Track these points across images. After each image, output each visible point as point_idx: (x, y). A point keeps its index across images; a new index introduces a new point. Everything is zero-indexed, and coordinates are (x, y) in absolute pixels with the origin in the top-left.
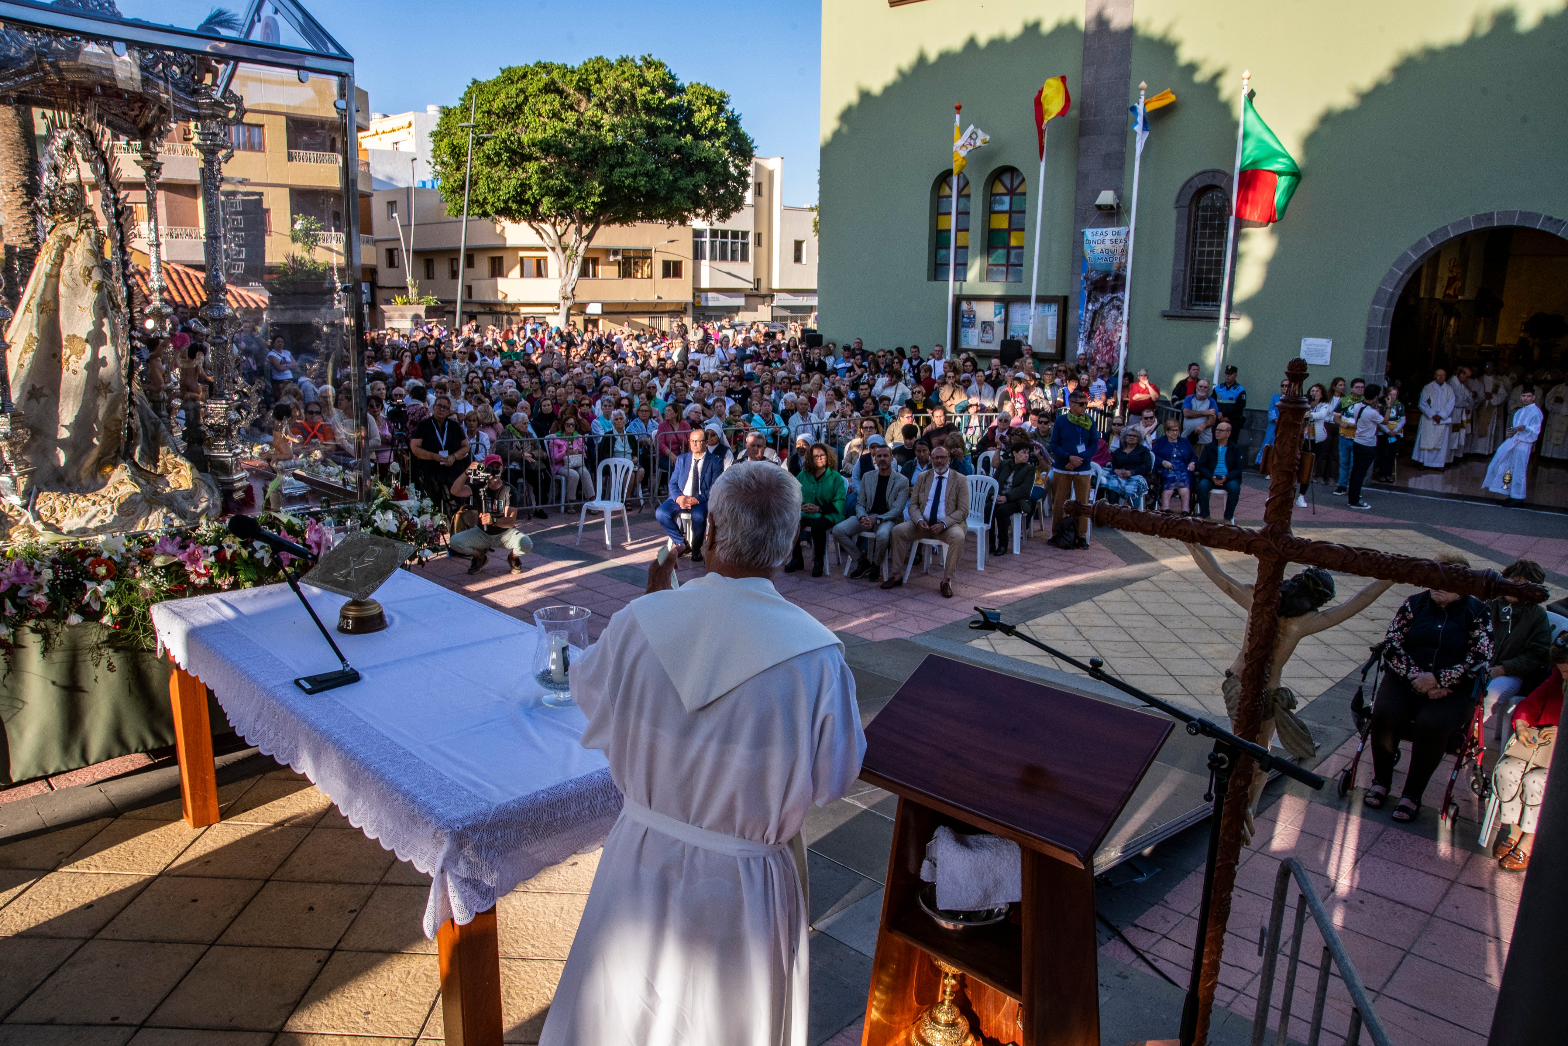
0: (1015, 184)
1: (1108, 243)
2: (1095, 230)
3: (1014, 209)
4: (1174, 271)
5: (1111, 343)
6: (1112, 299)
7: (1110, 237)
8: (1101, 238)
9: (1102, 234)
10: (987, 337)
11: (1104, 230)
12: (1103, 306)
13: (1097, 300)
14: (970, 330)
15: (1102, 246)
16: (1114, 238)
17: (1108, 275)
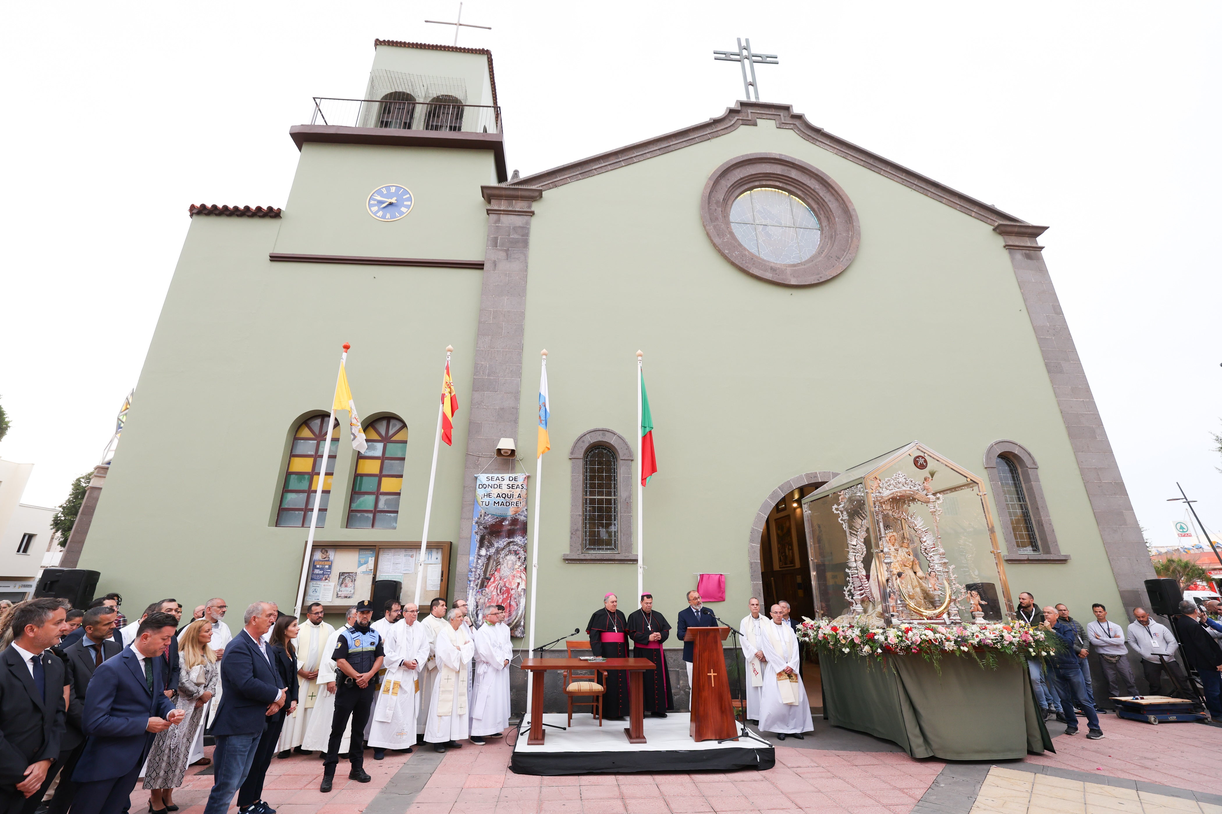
0: (391, 432)
1: (505, 487)
2: (490, 475)
3: (387, 455)
4: (572, 517)
5: (508, 591)
6: (509, 543)
7: (507, 482)
8: (497, 482)
9: (498, 479)
10: (345, 591)
11: (500, 476)
12: (498, 552)
13: (491, 545)
14: (322, 584)
15: (498, 491)
16: (511, 483)
17: (504, 519)
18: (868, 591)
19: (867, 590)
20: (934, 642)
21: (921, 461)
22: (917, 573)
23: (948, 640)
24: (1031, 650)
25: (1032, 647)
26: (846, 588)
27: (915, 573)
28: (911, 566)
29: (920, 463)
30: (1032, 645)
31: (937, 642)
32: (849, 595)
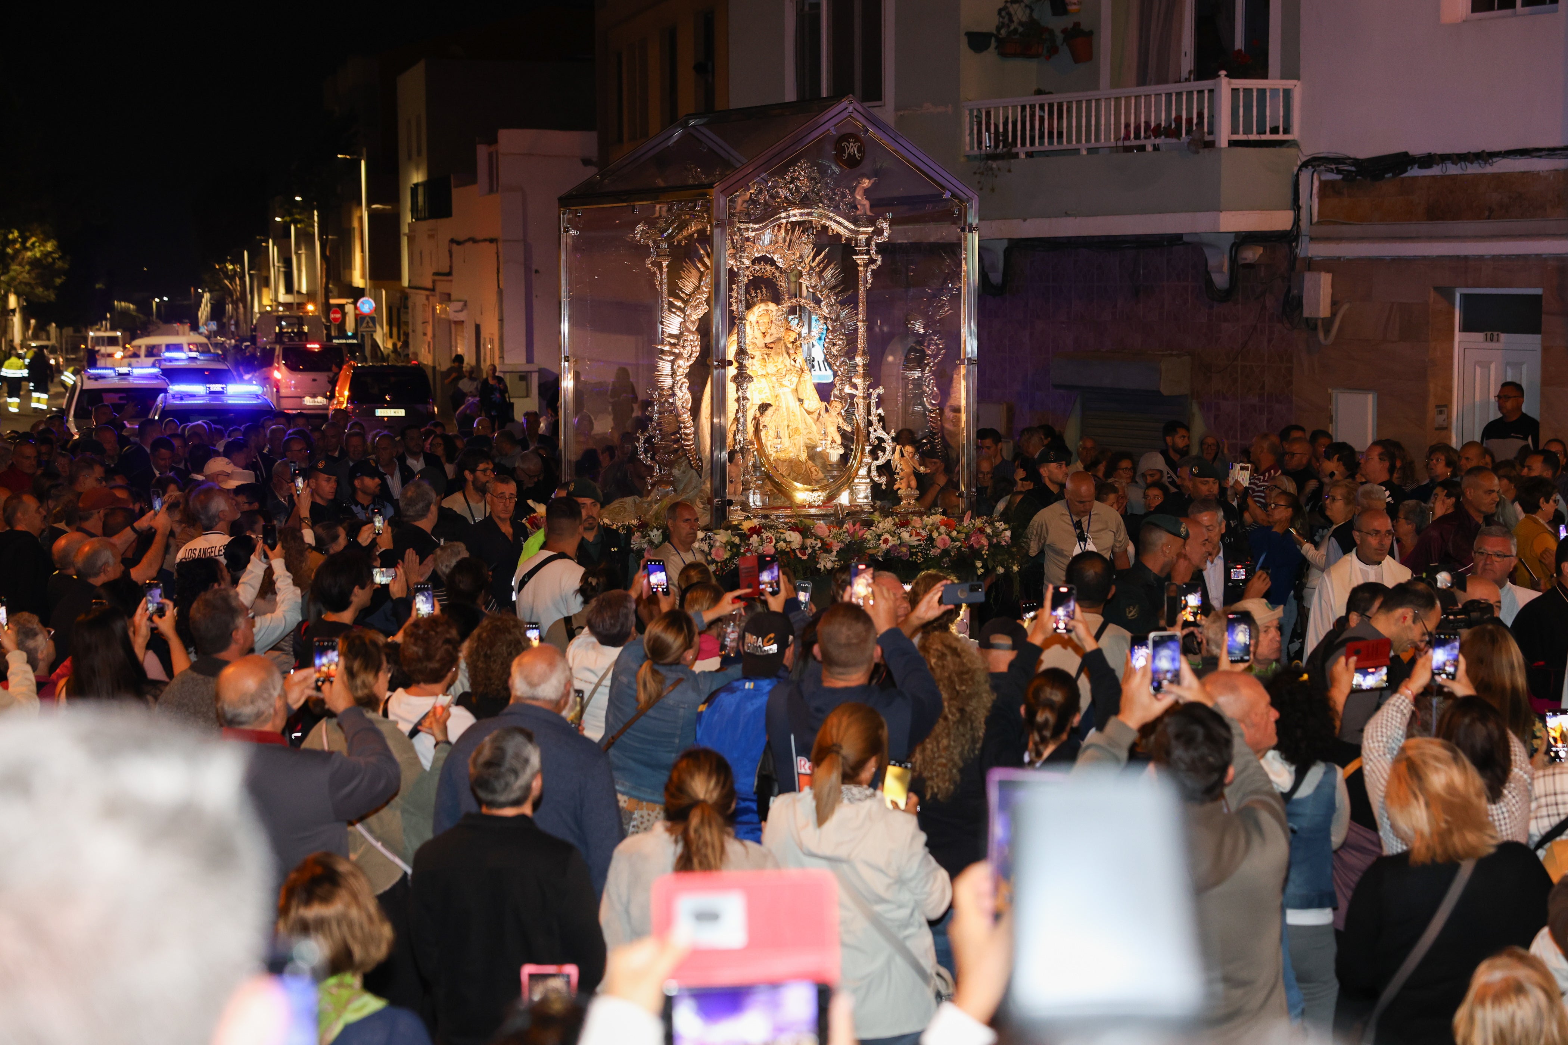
18: (690, 443)
19: (688, 440)
20: (800, 555)
21: (852, 148)
22: (805, 401)
23: (826, 548)
24: (979, 564)
25: (980, 557)
26: (642, 433)
27: (801, 400)
28: (794, 386)
29: (849, 154)
30: (982, 555)
31: (804, 554)
32: (646, 451)
